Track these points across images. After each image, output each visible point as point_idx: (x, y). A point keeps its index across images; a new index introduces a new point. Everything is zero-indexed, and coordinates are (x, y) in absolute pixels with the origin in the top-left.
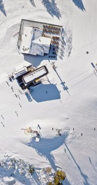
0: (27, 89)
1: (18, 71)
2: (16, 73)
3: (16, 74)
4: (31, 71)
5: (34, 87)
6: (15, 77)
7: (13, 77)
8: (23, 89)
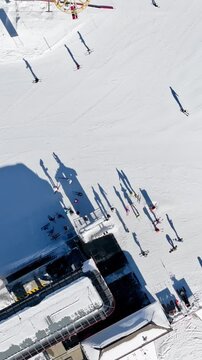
0: (86, 237)
1: (138, 340)
2: (152, 333)
3: (151, 324)
4: (68, 345)
5: (44, 253)
6: (156, 310)
7: (170, 308)
8: (110, 239)
